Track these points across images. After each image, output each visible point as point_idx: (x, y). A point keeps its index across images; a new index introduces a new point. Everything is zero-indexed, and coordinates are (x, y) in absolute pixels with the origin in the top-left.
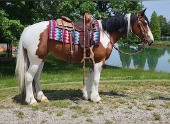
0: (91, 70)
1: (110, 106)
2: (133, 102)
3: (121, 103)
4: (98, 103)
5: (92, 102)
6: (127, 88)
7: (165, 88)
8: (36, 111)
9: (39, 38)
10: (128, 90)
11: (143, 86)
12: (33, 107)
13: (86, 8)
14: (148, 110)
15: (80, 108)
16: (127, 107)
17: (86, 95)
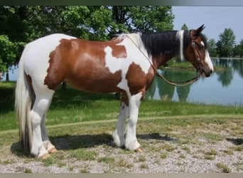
0: (123, 104)
1: (154, 155)
2: (185, 149)
3: (168, 150)
4: (136, 151)
5: (128, 150)
6: (169, 127)
7: (220, 126)
8: (50, 167)
9: (49, 59)
10: (172, 130)
11: (190, 124)
12: (43, 161)
13: (99, 18)
14: (208, 159)
15: (113, 160)
16: (178, 155)
17: (117, 140)
